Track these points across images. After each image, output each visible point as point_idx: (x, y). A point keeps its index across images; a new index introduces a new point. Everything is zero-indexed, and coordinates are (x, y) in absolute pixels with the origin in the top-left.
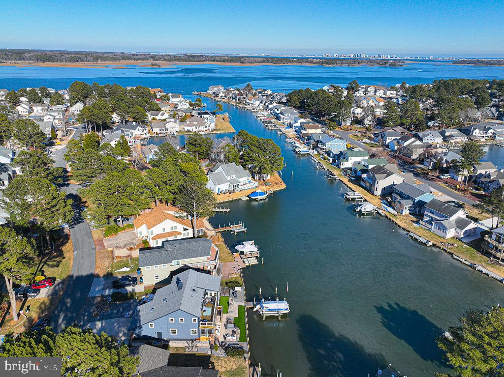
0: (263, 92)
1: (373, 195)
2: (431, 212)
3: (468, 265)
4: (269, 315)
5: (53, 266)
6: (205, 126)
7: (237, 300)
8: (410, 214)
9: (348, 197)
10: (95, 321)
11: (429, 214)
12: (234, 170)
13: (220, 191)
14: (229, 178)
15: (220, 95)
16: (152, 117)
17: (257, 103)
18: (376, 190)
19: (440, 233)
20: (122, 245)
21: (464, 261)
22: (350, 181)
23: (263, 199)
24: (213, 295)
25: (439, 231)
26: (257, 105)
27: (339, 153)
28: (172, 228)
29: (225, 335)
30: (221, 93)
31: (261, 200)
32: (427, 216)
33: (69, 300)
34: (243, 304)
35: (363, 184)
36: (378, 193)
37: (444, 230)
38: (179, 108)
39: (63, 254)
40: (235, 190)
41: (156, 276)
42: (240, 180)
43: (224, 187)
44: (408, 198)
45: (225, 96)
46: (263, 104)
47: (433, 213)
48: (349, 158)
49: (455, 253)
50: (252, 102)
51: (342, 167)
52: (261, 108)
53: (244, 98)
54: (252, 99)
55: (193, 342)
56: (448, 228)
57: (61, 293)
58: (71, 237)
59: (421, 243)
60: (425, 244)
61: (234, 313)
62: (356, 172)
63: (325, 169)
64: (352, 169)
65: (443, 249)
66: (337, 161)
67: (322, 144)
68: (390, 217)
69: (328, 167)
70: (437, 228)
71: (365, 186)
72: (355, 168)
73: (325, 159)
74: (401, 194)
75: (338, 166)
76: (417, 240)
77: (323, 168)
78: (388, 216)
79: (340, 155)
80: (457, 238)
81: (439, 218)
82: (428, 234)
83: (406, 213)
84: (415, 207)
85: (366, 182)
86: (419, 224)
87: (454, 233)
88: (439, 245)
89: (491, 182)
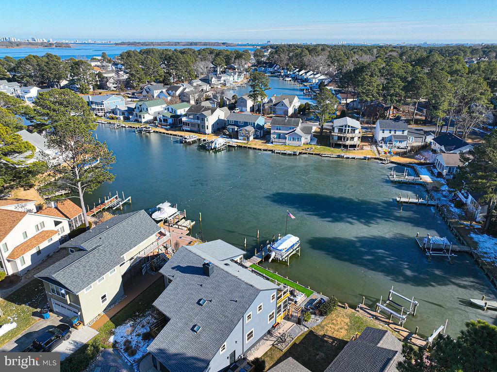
1: (206, 134)
2: (277, 129)
8: (254, 139)
9: (188, 141)
11: (276, 131)
18: (207, 129)
19: (296, 143)
22: (167, 130)
25: (294, 142)
27: (127, 109)
28: (36, 228)
32: (275, 133)
34: (250, 264)
35: (185, 128)
36: (209, 131)
37: (298, 138)
41: (102, 298)
44: (246, 124)
47: (280, 129)
48: (149, 109)
56: (302, 135)
60: (295, 154)
62: (165, 120)
63: (125, 127)
64: (158, 119)
65: (309, 154)
66: (131, 117)
67: (97, 104)
68: (243, 145)
69: (127, 124)
70: (292, 139)
71: (189, 129)
72: (164, 116)
73: (113, 118)
74: (236, 124)
75: (137, 121)
76: (285, 154)
77: (122, 127)
78: (241, 145)
79: (130, 111)
80: (307, 144)
81: (287, 132)
82: (287, 148)
83: (251, 138)
84: (256, 131)
85: (190, 124)
86: (272, 143)
87: (303, 140)
88: (303, 151)
89: (275, 105)
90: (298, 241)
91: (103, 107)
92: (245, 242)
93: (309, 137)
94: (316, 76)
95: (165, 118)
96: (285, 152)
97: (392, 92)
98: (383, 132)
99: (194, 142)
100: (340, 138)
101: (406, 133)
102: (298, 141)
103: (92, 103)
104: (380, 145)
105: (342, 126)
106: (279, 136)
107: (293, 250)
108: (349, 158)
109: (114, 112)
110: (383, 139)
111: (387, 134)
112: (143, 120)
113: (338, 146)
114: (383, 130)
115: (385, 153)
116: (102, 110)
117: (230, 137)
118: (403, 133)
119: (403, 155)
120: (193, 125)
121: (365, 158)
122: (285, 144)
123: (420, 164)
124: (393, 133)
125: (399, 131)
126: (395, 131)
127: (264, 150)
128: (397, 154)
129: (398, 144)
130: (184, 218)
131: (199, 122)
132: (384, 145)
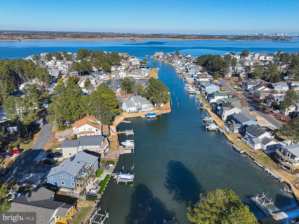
0: (186, 56)
1: (221, 119)
3: (261, 167)
4: (120, 181)
5: (25, 144)
6: (141, 75)
7: (108, 171)
8: (239, 133)
9: (205, 120)
10: (30, 173)
12: (139, 100)
13: (130, 111)
14: (136, 104)
15: (160, 58)
16: (115, 69)
17: (179, 62)
18: (224, 117)
20: (64, 136)
21: (259, 164)
22: (212, 110)
23: (154, 118)
24: (90, 166)
25: (251, 145)
26: (179, 63)
27: (211, 93)
28: (89, 129)
29: (91, 188)
30: (161, 56)
31: (152, 118)
32: (247, 134)
33: (24, 161)
34: (110, 174)
35: (218, 112)
38: (133, 64)
39: (33, 138)
40: (139, 111)
41: (70, 154)
42: (142, 106)
43: (133, 109)
44: (239, 123)
45: (163, 58)
46: (182, 63)
47: (250, 133)
48: (215, 97)
49: (255, 159)
50: (176, 62)
51: (210, 102)
52: (181, 65)
53: (172, 59)
54: (177, 60)
55: (72, 190)
56: (256, 143)
57: (22, 157)
58: (41, 130)
59: (237, 150)
61: (102, 177)
65: (249, 156)
68: (225, 134)
69: (202, 102)
80: (262, 150)
81: (253, 137)
83: (236, 131)
84: (243, 128)
86: (241, 139)
87: (256, 146)
88: (247, 153)
91: (205, 90)
93: (264, 146)
96: (237, 147)
103: (203, 86)
122: (246, 143)
131: (221, 112)
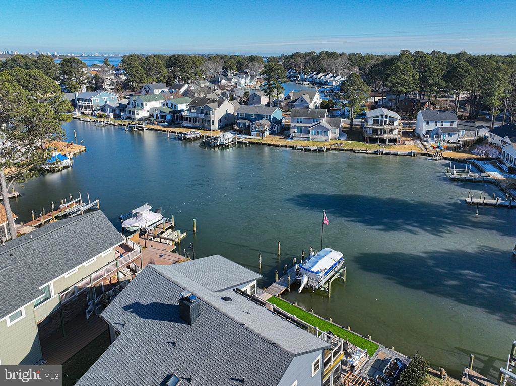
2: (298, 122)
8: (270, 134)
11: (297, 125)
18: (213, 124)
22: (164, 127)
23: (67, 166)
27: (118, 105)
32: (295, 127)
35: (186, 124)
37: (324, 132)
47: (301, 122)
48: (144, 104)
56: (329, 128)
60: (321, 151)
62: (163, 117)
63: (114, 125)
64: (155, 115)
65: (339, 150)
66: (122, 114)
67: (84, 100)
68: (257, 142)
69: (117, 122)
70: (316, 133)
71: (191, 125)
72: (161, 112)
73: (101, 116)
74: (248, 117)
75: (129, 118)
76: (309, 150)
77: (110, 124)
78: (254, 141)
79: (122, 108)
80: (335, 139)
81: (310, 125)
82: (311, 144)
83: (267, 134)
84: (272, 125)
85: (192, 120)
86: (292, 138)
87: (331, 135)
88: (332, 147)
89: (294, 101)
90: (341, 259)
91: (90, 104)
92: (260, 261)
93: (337, 131)
94: (336, 78)
95: (163, 114)
96: (308, 148)
97: (431, 81)
98: (428, 125)
99: (196, 139)
100: (375, 131)
101: (455, 125)
102: (324, 135)
103: (79, 99)
104: (425, 139)
105: (378, 117)
106: (301, 130)
107: (336, 273)
108: (389, 154)
109: (103, 109)
110: (428, 132)
111: (432, 127)
112: (137, 117)
113: (373, 141)
114: (428, 122)
115: (434, 148)
116: (89, 107)
117: (241, 132)
118: (452, 125)
119: (456, 149)
120: (196, 120)
121: (410, 154)
122: (308, 139)
123: (481, 159)
124: (439, 125)
125: (447, 122)
126: (442, 122)
127: (282, 146)
128: (448, 149)
129: (447, 138)
130: (171, 228)
131: (203, 116)
132: (430, 140)
